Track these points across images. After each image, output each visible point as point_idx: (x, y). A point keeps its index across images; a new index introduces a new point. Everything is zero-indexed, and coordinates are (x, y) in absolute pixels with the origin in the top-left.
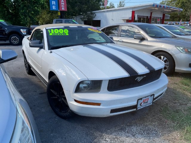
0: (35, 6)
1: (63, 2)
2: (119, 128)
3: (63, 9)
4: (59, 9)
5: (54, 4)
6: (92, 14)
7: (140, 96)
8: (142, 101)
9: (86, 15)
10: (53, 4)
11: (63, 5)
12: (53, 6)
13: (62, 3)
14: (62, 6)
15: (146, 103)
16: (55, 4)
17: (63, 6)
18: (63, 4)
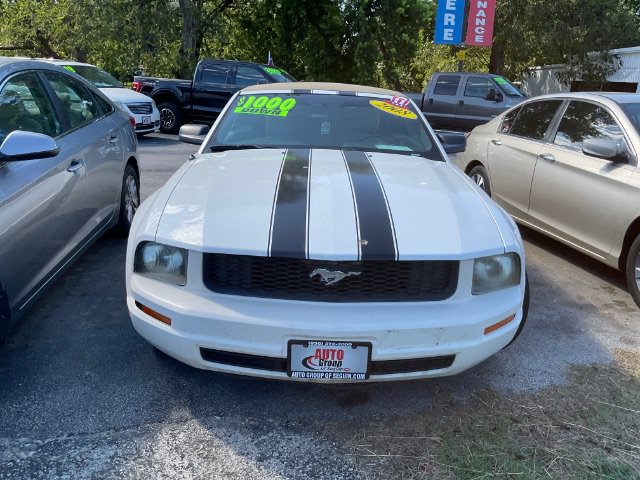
0: (404, 31)
1: (481, 18)
2: (252, 423)
3: (478, 39)
4: (463, 40)
5: (449, 23)
6: (606, 58)
7: (293, 330)
8: (310, 351)
9: (582, 61)
10: (446, 23)
11: (480, 25)
12: (446, 31)
13: (478, 21)
14: (477, 30)
15: (330, 363)
16: (453, 23)
17: (480, 30)
18: (483, 23)
